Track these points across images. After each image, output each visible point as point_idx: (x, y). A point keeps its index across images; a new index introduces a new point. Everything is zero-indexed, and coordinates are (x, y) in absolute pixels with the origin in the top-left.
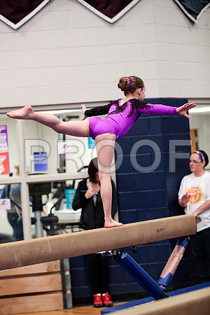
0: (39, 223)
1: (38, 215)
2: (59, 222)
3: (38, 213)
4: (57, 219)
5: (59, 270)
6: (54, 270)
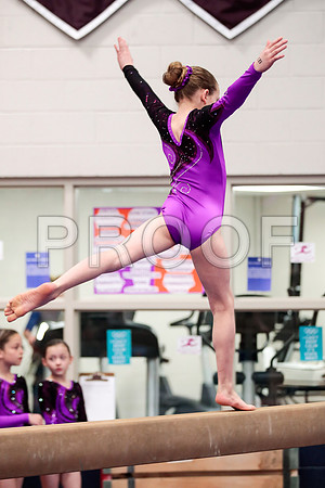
0: (249, 382)
1: (248, 369)
2: (285, 383)
3: (248, 364)
4: (281, 378)
5: (280, 467)
6: (272, 467)
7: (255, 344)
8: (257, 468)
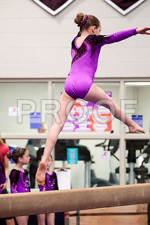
0: (132, 172)
1: (132, 166)
2: (149, 173)
3: (132, 164)
4: (147, 170)
5: (146, 211)
6: (143, 211)
7: (135, 155)
8: (135, 212)
